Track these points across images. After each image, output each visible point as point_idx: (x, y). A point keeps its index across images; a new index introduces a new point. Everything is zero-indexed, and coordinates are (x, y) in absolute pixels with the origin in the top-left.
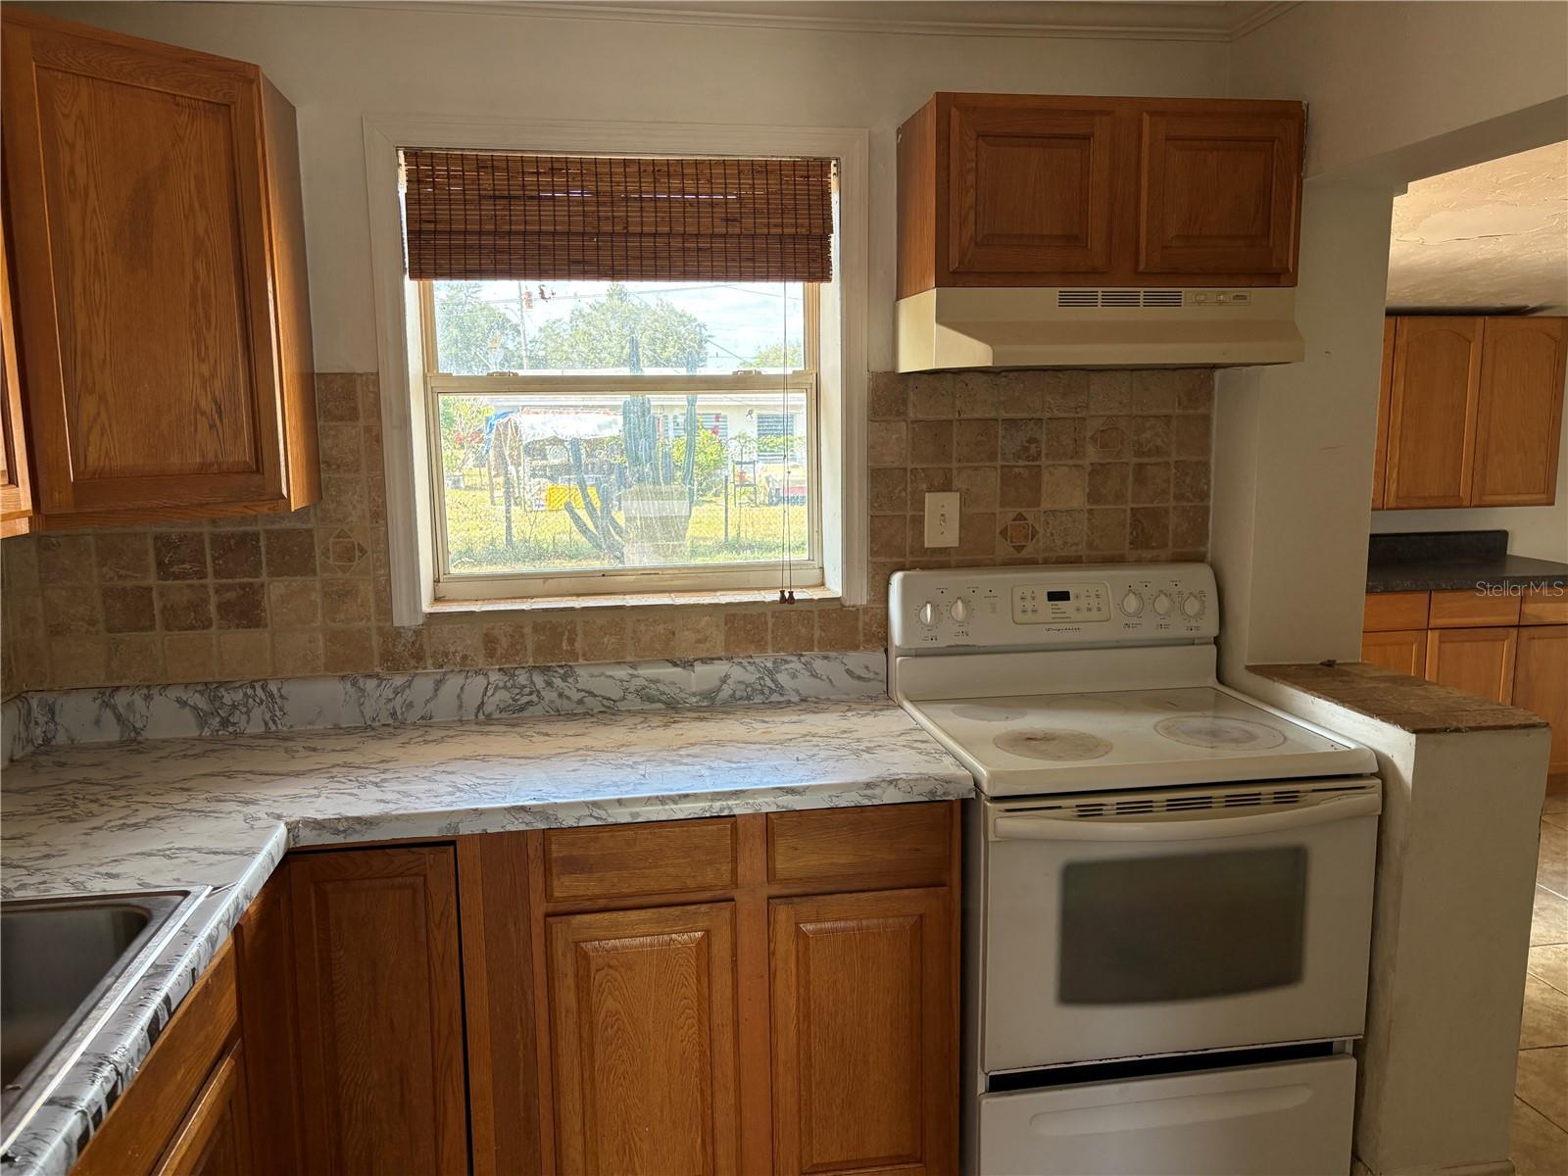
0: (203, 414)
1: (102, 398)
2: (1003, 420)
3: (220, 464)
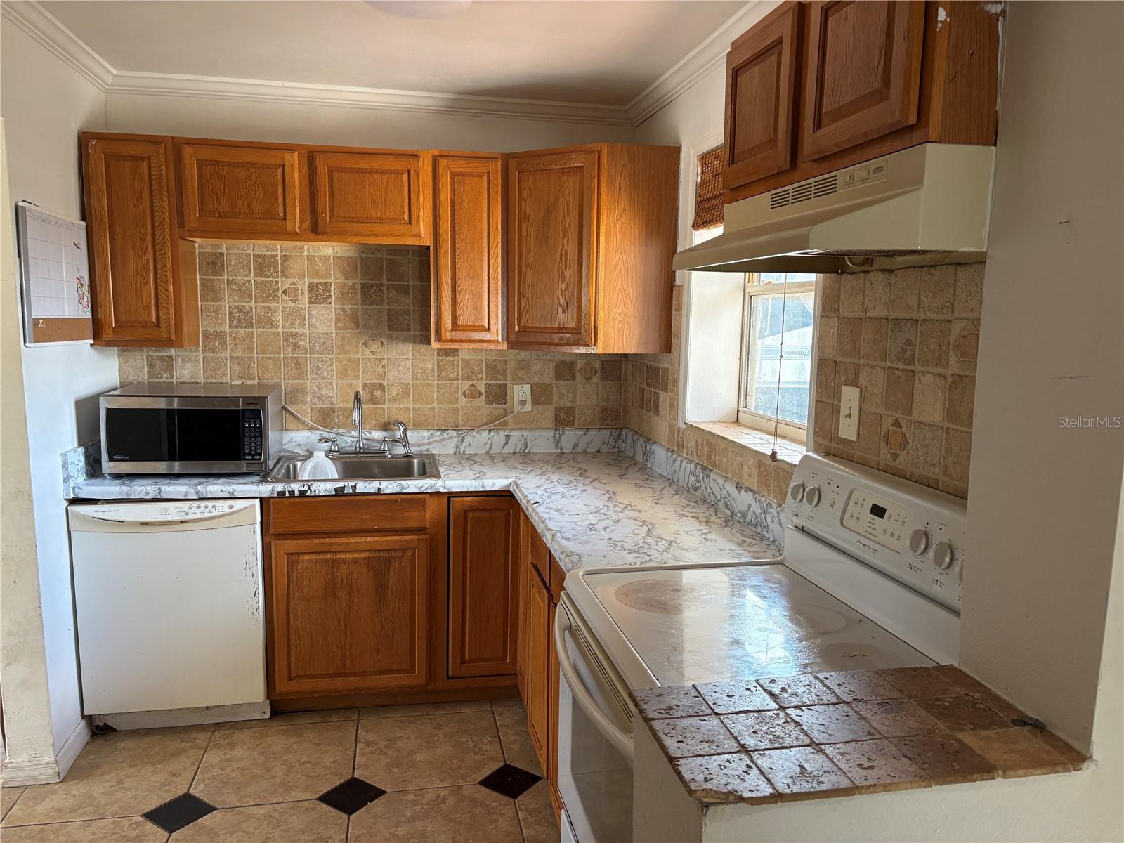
0: (561, 306)
1: (528, 299)
2: (892, 320)
3: (566, 329)
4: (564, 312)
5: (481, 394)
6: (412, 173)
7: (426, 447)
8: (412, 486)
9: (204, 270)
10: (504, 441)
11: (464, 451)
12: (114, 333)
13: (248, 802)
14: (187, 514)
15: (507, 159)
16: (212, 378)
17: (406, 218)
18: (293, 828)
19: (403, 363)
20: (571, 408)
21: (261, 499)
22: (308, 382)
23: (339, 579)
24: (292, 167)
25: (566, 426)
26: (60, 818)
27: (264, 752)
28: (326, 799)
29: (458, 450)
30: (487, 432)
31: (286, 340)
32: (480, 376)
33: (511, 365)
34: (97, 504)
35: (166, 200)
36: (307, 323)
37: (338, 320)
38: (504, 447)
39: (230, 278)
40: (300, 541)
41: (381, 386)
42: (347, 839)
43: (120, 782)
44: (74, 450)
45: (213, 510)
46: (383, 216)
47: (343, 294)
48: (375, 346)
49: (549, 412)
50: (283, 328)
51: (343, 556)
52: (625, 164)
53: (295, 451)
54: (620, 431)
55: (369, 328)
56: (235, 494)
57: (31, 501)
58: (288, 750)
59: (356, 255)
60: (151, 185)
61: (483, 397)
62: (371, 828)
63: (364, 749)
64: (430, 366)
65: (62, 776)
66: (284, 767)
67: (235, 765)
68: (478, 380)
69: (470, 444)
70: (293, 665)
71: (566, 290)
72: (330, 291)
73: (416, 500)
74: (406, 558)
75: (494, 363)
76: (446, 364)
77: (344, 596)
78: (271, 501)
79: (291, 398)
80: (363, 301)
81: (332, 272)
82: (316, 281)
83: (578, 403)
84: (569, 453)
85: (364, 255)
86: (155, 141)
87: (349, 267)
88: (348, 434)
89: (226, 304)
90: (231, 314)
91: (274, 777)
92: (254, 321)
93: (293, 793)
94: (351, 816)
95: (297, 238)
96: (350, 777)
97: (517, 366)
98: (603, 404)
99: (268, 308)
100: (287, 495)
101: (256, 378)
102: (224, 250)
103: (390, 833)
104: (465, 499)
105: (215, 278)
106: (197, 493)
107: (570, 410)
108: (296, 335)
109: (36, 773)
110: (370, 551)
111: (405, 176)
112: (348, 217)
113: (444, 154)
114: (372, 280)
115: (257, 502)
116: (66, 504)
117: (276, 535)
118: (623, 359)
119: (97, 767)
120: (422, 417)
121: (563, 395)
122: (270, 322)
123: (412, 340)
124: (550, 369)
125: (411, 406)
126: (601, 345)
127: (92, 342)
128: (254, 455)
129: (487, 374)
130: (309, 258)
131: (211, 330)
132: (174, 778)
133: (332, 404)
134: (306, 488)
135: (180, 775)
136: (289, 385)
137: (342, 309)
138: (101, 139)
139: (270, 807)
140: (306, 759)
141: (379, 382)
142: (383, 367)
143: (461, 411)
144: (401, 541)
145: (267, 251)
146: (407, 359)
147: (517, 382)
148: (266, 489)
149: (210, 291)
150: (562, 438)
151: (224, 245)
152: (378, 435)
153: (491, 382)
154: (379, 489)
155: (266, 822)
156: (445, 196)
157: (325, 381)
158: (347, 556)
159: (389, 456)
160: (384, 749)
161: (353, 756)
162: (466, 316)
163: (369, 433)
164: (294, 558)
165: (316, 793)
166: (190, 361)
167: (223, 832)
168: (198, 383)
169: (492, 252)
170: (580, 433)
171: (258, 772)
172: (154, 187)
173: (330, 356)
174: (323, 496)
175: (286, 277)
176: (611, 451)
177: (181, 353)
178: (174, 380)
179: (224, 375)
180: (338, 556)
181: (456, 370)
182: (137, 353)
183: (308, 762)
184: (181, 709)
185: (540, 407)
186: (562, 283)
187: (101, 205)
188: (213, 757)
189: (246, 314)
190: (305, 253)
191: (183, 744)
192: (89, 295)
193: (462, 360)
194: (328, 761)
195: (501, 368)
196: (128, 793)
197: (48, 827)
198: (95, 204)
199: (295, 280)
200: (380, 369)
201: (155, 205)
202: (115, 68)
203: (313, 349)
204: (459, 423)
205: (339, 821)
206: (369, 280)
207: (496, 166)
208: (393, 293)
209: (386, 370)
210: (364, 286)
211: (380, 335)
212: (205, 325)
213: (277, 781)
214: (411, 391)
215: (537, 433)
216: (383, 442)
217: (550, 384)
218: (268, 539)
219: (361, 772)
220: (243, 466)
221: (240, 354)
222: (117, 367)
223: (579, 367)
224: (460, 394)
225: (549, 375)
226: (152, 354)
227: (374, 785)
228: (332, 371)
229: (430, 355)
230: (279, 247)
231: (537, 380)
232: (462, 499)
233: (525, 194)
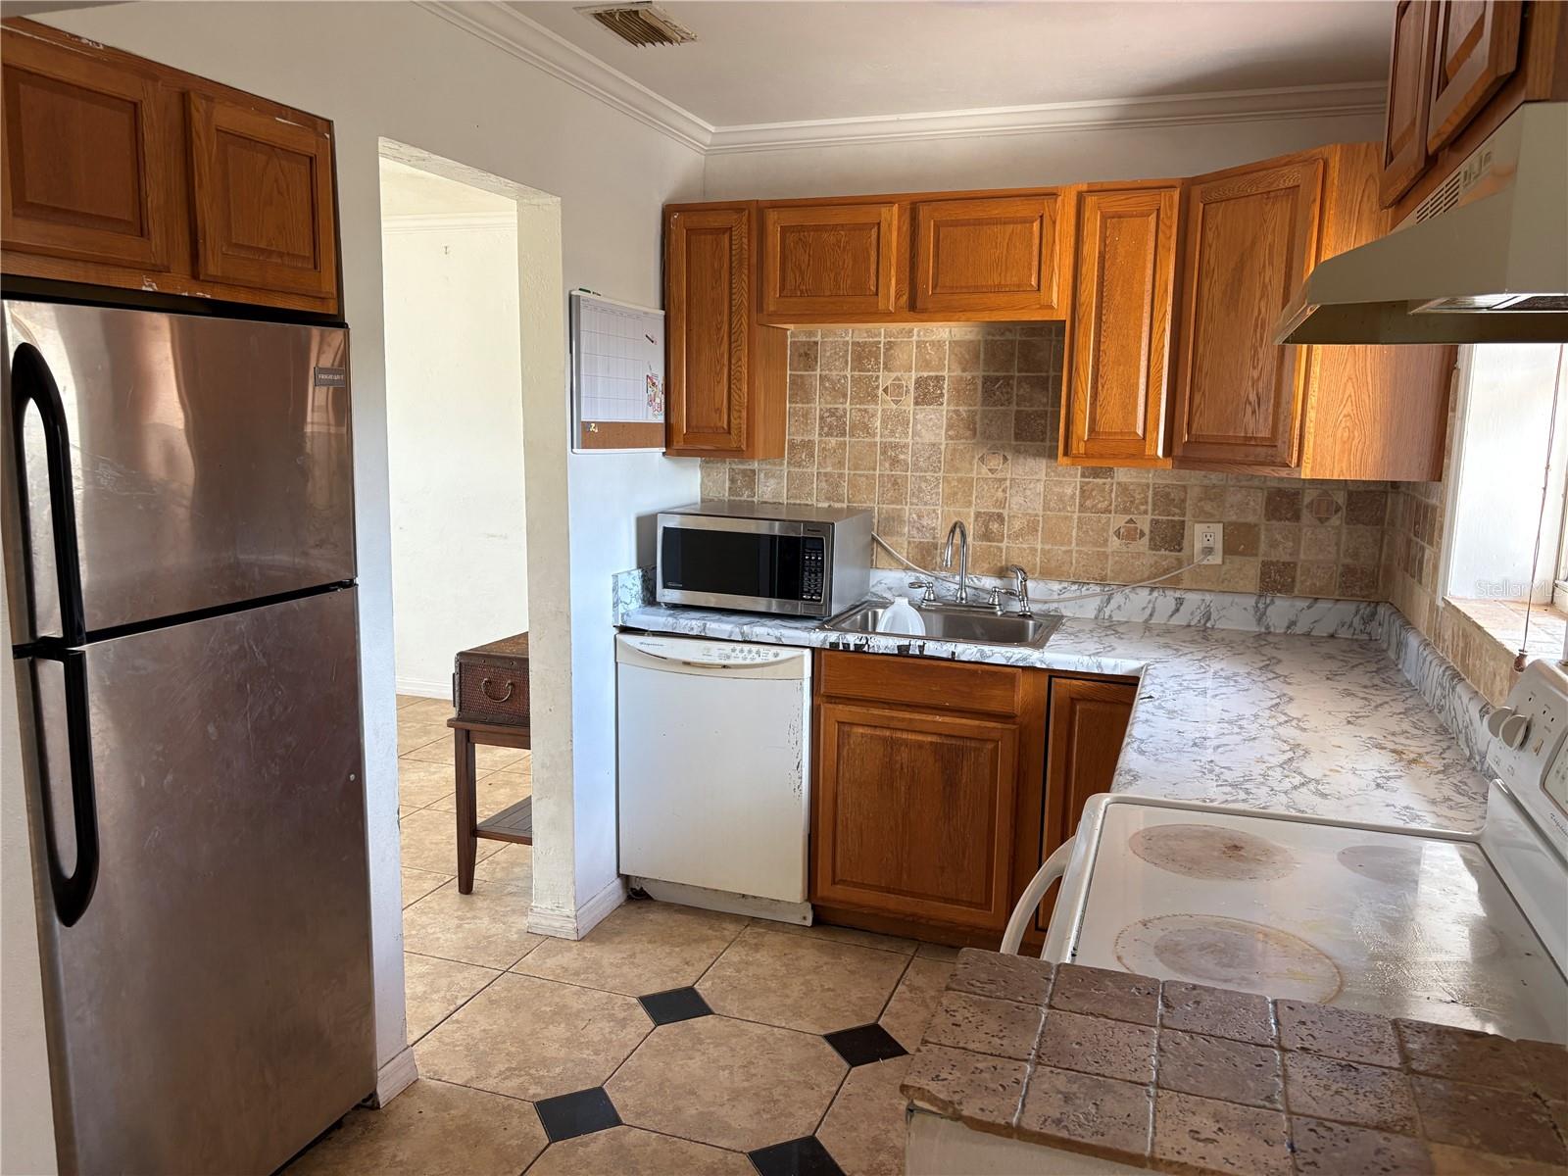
0: (1250, 403)
1: (1205, 393)
3: (1256, 438)
4: (1254, 412)
5: (1142, 534)
6: (1046, 219)
7: (1055, 605)
8: (999, 654)
9: (795, 365)
10: (1173, 607)
11: (1110, 616)
12: (685, 442)
13: (748, 1016)
14: (729, 657)
15: (1188, 186)
16: (796, 498)
17: (1034, 282)
18: (782, 1060)
19: (1032, 486)
20: (1289, 564)
21: (813, 649)
22: (907, 508)
23: (898, 766)
24: (890, 225)
25: (1279, 591)
26: (563, 978)
27: (789, 965)
28: (834, 1039)
29: (1102, 614)
30: (1146, 591)
31: (884, 453)
32: (1143, 508)
33: (1194, 493)
34: (643, 635)
35: (746, 279)
36: (911, 430)
37: (950, 427)
38: (1172, 616)
39: (824, 373)
40: (854, 709)
41: (1000, 517)
42: (837, 1094)
43: (633, 956)
44: (629, 573)
45: (756, 656)
46: (1003, 283)
47: (958, 392)
48: (995, 462)
49: (1251, 569)
50: (881, 437)
51: (905, 736)
52: (1371, 175)
53: (884, 595)
54: (1376, 607)
55: (989, 437)
56: (783, 640)
57: (569, 623)
58: (816, 970)
59: (980, 337)
60: (731, 262)
61: (1146, 539)
62: (870, 1090)
63: (904, 993)
64: (1069, 491)
65: (582, 934)
66: (802, 987)
67: (752, 970)
68: (1140, 514)
69: (1120, 606)
70: (838, 864)
71: (1259, 379)
72: (941, 388)
73: (1004, 675)
74: (985, 751)
75: (1167, 489)
76: (1093, 490)
77: (903, 788)
78: (823, 653)
79: (885, 527)
80: (984, 401)
81: (946, 362)
82: (925, 374)
83: (1302, 556)
84: (1279, 635)
85: (990, 338)
86: (737, 207)
87: (969, 354)
88: (951, 579)
89: (817, 406)
90: (821, 418)
91: (787, 996)
92: (847, 428)
93: (800, 1022)
94: (854, 1069)
95: (889, 318)
96: (872, 1022)
97: (1203, 496)
98: (1348, 561)
99: (865, 410)
100: (841, 648)
101: (846, 501)
102: (818, 338)
103: (890, 1104)
104: (1074, 682)
105: (807, 373)
106: (742, 634)
107: (1288, 567)
108: (895, 446)
109: (557, 924)
110: (940, 735)
111: (1036, 226)
112: (957, 287)
113: (1095, 188)
114: (997, 371)
115: (807, 653)
116: (615, 631)
117: (828, 696)
118: (1390, 489)
119: (618, 934)
120: (1053, 564)
121: (1276, 542)
122: (867, 429)
123: (1047, 454)
124: (1257, 502)
125: (1039, 547)
126: (1309, 466)
127: (664, 450)
128: (813, 595)
129: (1154, 504)
130: (919, 344)
131: (798, 439)
132: (686, 966)
133: (934, 538)
134: (864, 641)
135: (693, 965)
136: (884, 511)
137: (956, 412)
138: (684, 211)
139: (768, 1029)
140: (831, 986)
141: (997, 511)
142: (1004, 491)
143: (1110, 557)
144: (979, 727)
145: (868, 336)
146: (1038, 480)
147: (1200, 519)
148: (818, 638)
149: (802, 391)
150: (1270, 608)
151: (820, 332)
152: (989, 582)
153: (1160, 518)
154: (953, 653)
155: (756, 1045)
156: (1092, 249)
157: (928, 507)
158: (910, 737)
159: (999, 613)
160: (928, 1001)
161: (886, 998)
162: (1111, 419)
163: (979, 579)
164: (846, 728)
165: (823, 1027)
166: (773, 476)
167: (708, 1041)
168: (780, 503)
169: (1156, 325)
170: (1301, 604)
171: (773, 985)
172: (734, 265)
173: (936, 475)
174: (883, 654)
175: (889, 370)
176: (1355, 637)
177: (764, 466)
178: (755, 499)
179: (810, 494)
180: (899, 734)
181: (1108, 498)
182: (719, 465)
183: (833, 990)
184: (716, 890)
185: (1237, 559)
186: (1254, 368)
187: (680, 291)
188: (734, 955)
189: (839, 418)
190: (915, 338)
191: (710, 932)
192: (663, 396)
193: (1118, 483)
194: (855, 995)
195: (1177, 498)
196: (635, 970)
197: (549, 984)
198: (674, 289)
199: (899, 374)
200: (1000, 494)
201: (734, 286)
202: (713, 125)
203: (915, 465)
204: (1106, 575)
205: (837, 1070)
206: (994, 371)
207: (1171, 197)
208: (1026, 389)
209: (1008, 495)
210: (986, 380)
211: (1003, 447)
212: (793, 434)
213: (789, 1001)
214: (1041, 525)
215: (1228, 599)
216: (993, 592)
217: (1256, 525)
218: (818, 701)
219: (888, 1020)
220: (800, 608)
221: (829, 469)
222: (699, 481)
223: (1307, 500)
224: (1111, 532)
225: (1255, 510)
226: (734, 466)
227: (897, 1040)
228: (937, 494)
229: (1070, 476)
230: (883, 330)
231: (1234, 518)
232: (1068, 681)
233: (1210, 235)
